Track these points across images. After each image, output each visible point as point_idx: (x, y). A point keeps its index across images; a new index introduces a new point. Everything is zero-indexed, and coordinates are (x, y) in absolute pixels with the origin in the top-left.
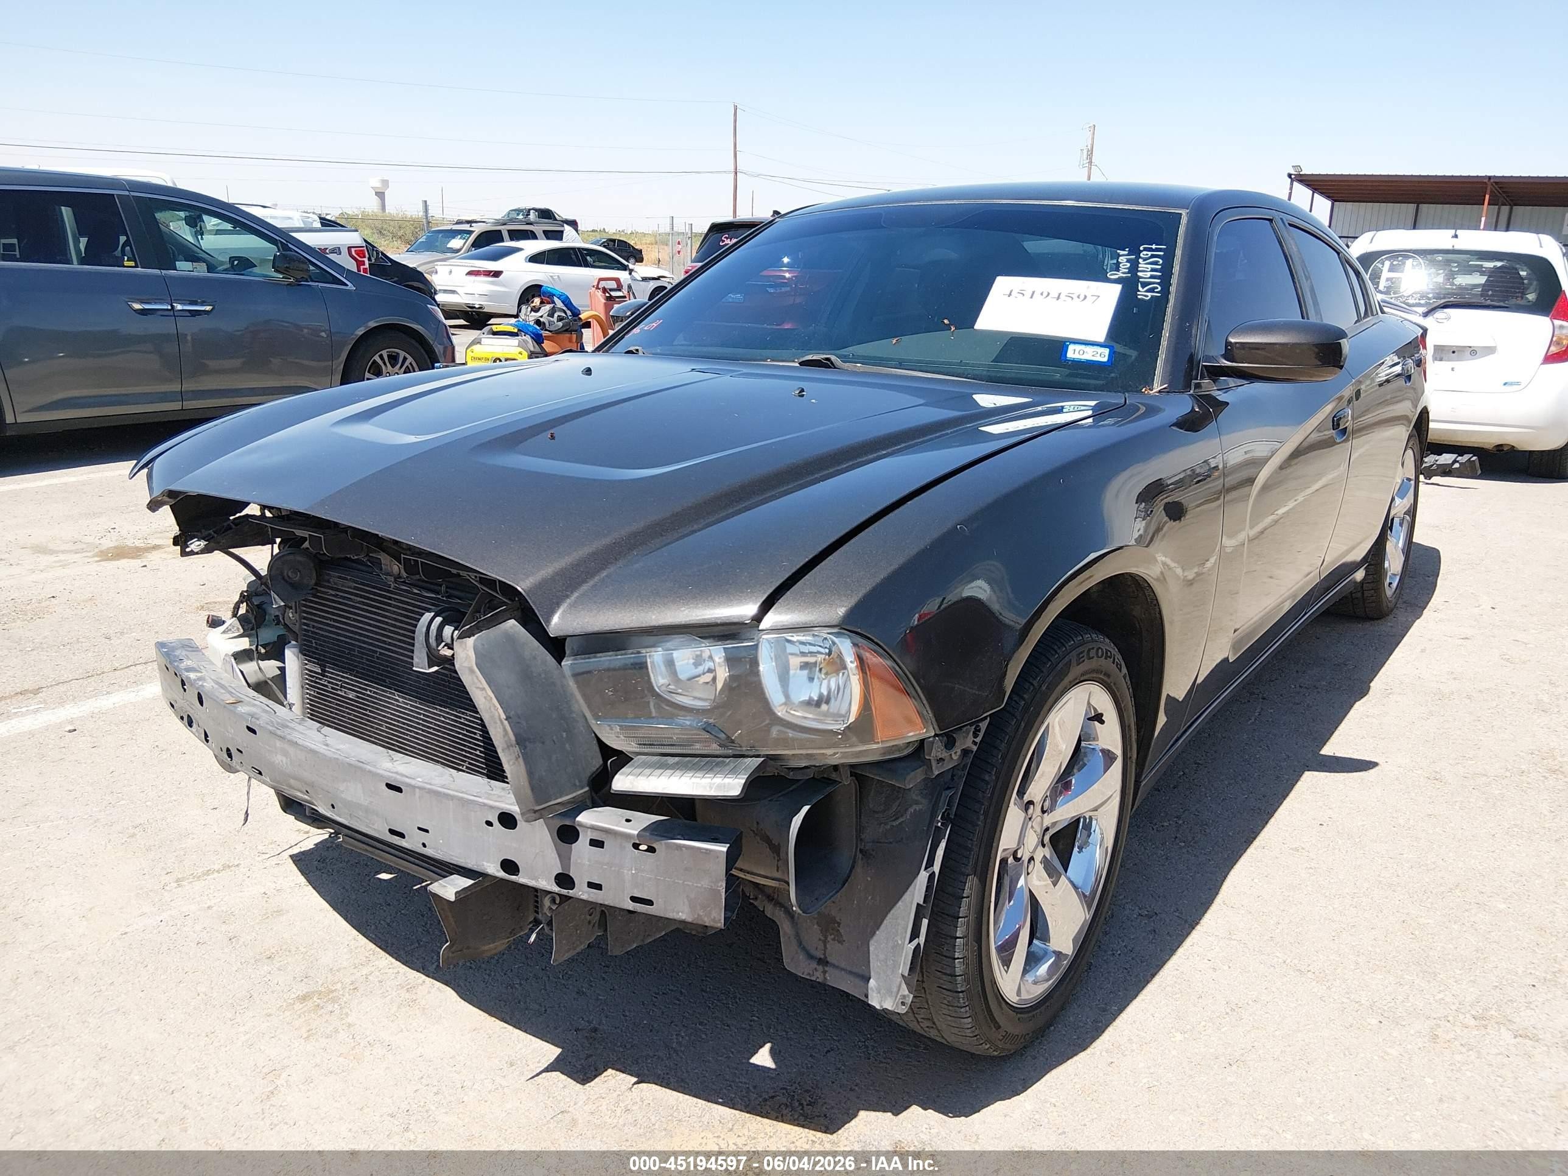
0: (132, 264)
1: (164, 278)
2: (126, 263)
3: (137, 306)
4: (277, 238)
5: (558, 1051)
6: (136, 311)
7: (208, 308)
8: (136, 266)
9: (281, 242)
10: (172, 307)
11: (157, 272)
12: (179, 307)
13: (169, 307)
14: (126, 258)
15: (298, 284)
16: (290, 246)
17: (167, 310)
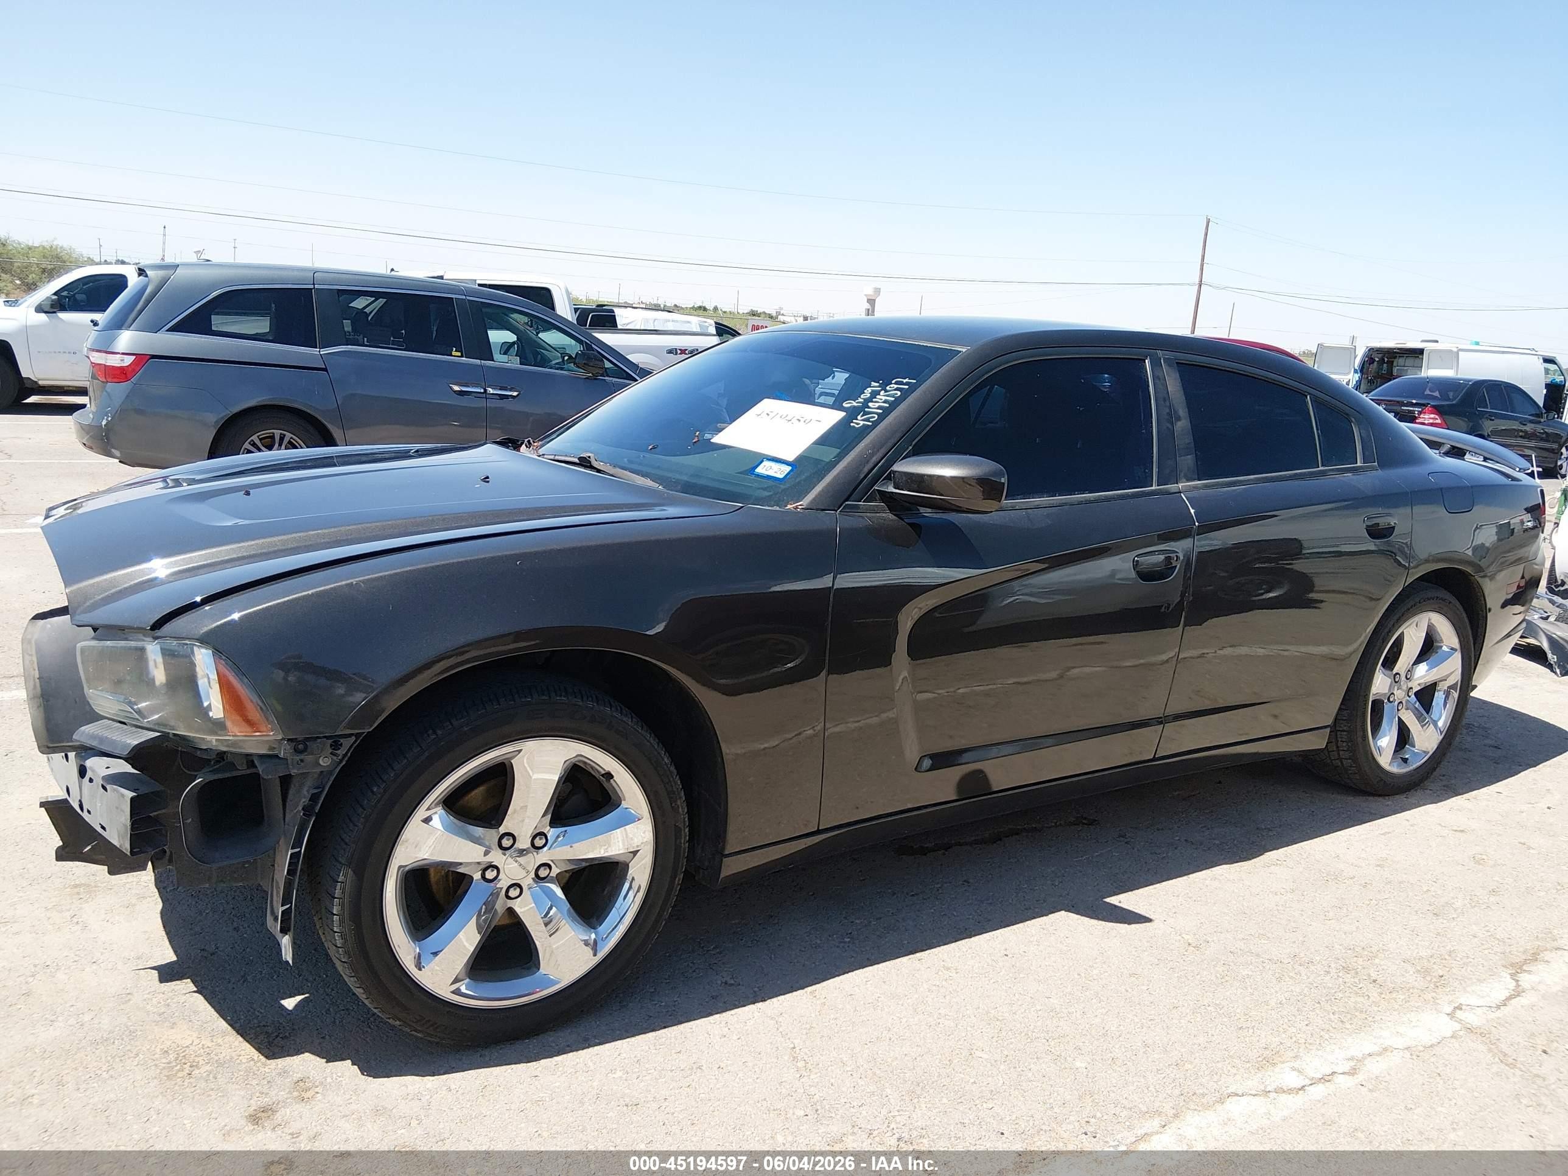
0: (459, 354)
1: (481, 366)
2: (454, 353)
3: (456, 388)
4: (584, 339)
5: (174, 958)
6: (455, 392)
7: (515, 394)
8: (462, 356)
9: (586, 342)
10: (485, 390)
11: (478, 362)
12: (490, 390)
13: (482, 391)
14: (454, 349)
15: (594, 378)
16: (593, 346)
17: (481, 393)
